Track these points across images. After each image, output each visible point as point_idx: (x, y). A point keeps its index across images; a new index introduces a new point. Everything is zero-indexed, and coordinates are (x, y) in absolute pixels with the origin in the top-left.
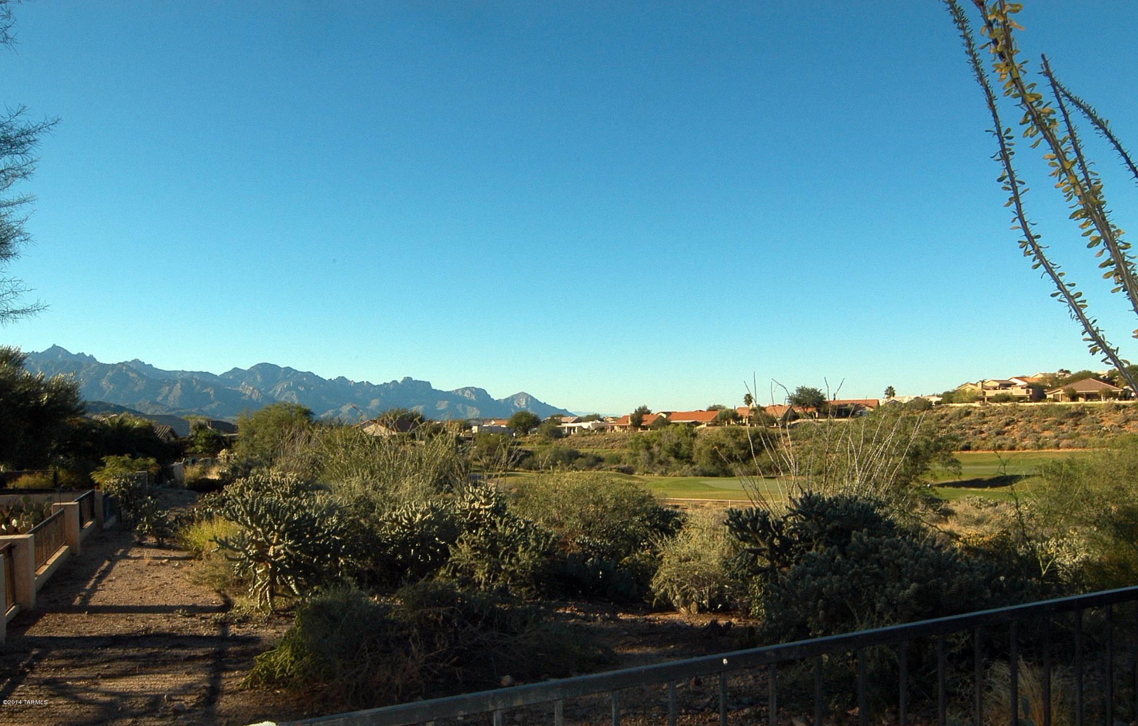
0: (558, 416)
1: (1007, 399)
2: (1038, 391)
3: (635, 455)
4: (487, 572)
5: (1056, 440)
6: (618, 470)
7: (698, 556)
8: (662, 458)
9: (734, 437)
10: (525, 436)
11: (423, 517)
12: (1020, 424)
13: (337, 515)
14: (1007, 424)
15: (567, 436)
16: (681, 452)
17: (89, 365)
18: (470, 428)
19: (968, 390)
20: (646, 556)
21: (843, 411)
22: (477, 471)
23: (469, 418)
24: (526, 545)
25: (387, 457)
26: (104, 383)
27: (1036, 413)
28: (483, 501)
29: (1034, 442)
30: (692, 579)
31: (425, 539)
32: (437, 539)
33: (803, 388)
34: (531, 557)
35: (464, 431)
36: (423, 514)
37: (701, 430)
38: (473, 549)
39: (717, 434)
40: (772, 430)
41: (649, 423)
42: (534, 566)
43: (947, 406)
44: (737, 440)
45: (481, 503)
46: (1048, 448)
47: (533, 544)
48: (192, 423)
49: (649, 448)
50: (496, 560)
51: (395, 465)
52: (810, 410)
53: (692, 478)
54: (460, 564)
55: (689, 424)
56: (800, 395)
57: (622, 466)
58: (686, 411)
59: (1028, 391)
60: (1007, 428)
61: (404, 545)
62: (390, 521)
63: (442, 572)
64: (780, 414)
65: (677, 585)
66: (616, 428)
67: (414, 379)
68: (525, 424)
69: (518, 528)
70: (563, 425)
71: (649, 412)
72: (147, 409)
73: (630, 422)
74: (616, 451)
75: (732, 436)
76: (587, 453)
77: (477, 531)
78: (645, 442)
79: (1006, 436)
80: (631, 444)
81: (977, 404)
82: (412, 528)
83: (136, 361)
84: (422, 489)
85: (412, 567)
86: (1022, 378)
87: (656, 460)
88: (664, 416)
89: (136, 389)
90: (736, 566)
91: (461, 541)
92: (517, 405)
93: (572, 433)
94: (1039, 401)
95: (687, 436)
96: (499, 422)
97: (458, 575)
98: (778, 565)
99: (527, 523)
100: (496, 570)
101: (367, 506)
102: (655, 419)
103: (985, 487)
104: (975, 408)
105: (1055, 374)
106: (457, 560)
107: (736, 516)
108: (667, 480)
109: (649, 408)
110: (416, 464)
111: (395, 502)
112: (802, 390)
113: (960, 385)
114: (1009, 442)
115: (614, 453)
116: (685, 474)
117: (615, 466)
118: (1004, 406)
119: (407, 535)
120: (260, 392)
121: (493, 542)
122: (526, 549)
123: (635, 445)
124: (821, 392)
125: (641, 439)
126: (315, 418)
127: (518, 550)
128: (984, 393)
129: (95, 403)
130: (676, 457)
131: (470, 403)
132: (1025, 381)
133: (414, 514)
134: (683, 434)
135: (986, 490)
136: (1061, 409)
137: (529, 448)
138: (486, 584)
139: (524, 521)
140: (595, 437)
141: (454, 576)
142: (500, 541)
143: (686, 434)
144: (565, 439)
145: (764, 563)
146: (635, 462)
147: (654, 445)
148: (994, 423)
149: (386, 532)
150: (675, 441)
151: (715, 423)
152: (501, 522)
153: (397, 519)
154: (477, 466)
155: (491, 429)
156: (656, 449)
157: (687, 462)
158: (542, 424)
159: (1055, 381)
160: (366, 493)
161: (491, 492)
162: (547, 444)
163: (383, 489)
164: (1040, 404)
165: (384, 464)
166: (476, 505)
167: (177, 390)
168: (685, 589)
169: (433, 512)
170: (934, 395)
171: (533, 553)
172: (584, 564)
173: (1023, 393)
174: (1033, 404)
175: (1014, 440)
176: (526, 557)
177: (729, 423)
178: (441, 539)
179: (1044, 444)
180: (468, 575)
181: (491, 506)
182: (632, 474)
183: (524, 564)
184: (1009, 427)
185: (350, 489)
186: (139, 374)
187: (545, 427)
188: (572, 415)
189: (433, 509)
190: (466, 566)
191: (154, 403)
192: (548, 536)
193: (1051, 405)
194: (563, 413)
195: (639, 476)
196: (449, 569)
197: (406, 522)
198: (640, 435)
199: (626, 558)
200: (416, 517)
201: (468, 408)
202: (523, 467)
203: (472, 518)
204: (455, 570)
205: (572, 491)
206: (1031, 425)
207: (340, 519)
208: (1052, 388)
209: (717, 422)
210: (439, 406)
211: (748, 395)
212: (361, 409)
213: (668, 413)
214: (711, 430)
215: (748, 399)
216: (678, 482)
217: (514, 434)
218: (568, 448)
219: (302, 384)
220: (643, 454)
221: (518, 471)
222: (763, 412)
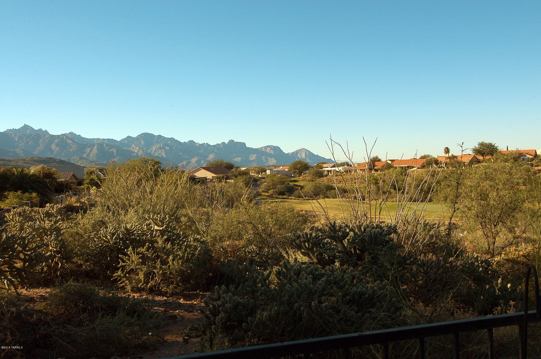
0: (322, 163)
8: (385, 190)
10: (299, 176)
15: (326, 176)
17: (45, 136)
18: (265, 171)
23: (267, 165)
26: (53, 147)
33: (482, 143)
35: (262, 173)
37: (412, 171)
39: (422, 174)
41: (379, 167)
45: (159, 226)
48: (86, 170)
49: (377, 183)
52: (488, 157)
55: (405, 167)
56: (480, 148)
58: (404, 159)
64: (467, 160)
66: (358, 170)
67: (235, 141)
68: (299, 168)
70: (324, 169)
71: (379, 160)
72: (78, 162)
73: (367, 167)
76: (338, 187)
78: (375, 179)
80: (366, 181)
83: (71, 133)
87: (381, 191)
88: (390, 162)
89: (71, 150)
92: (299, 156)
93: (330, 174)
95: (402, 176)
96: (284, 168)
102: (384, 164)
109: (379, 158)
115: (355, 186)
120: (143, 151)
123: (368, 182)
124: (495, 145)
125: (373, 178)
129: (48, 158)
131: (271, 156)
134: (400, 174)
137: (301, 184)
140: (344, 176)
143: (402, 174)
144: (325, 178)
147: (380, 182)
150: (394, 179)
151: (423, 167)
155: (278, 172)
156: (381, 184)
158: (311, 169)
162: (313, 181)
167: (95, 150)
177: (431, 167)
186: (73, 141)
187: (313, 171)
191: (81, 158)
194: (325, 162)
198: (373, 175)
201: (269, 158)
202: (295, 196)
209: (424, 166)
210: (251, 157)
211: (447, 148)
212: (203, 160)
213: (392, 161)
214: (420, 171)
215: (447, 150)
216: (393, 205)
217: (293, 175)
218: (326, 184)
219: (168, 146)
220: (373, 187)
221: (291, 199)
222: (455, 159)
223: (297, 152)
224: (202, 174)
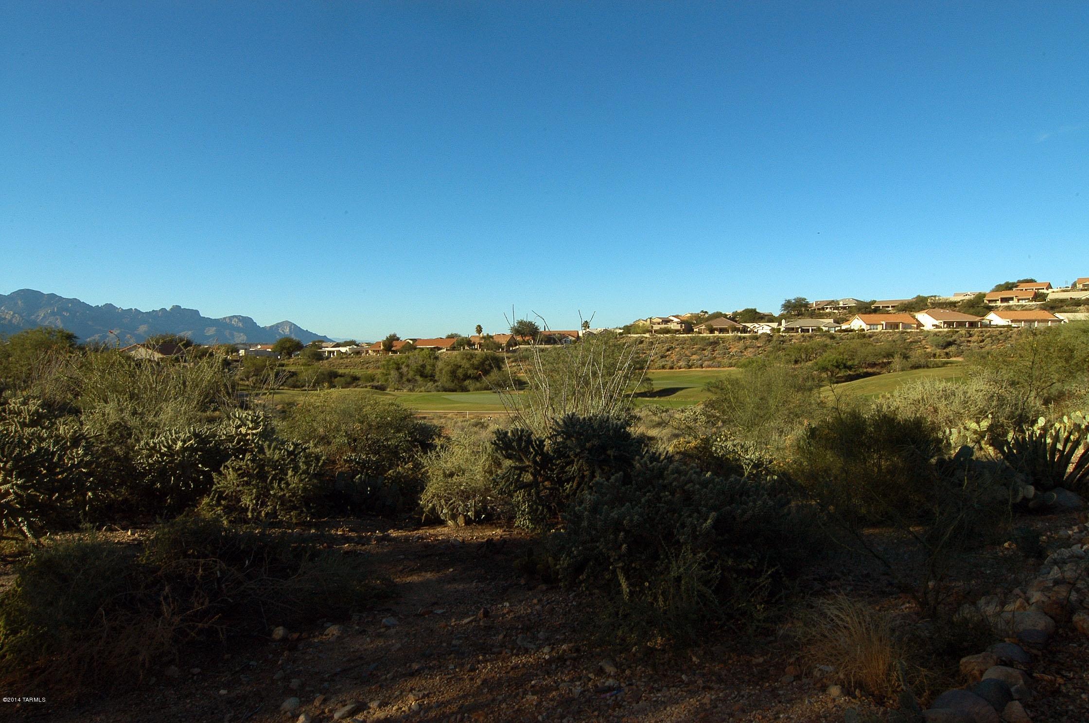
0: (319, 341)
1: (667, 331)
2: (688, 326)
3: (386, 375)
4: (254, 499)
5: (701, 361)
6: (373, 387)
7: (462, 471)
8: (410, 377)
9: (469, 359)
10: (289, 358)
11: (183, 445)
12: (677, 350)
13: (84, 446)
14: (668, 350)
15: (327, 358)
16: (426, 372)
18: (238, 351)
19: (641, 324)
20: (409, 469)
21: (550, 339)
22: (244, 390)
23: (237, 342)
24: (296, 469)
25: (149, 381)
27: (687, 342)
28: (250, 426)
29: (686, 363)
30: (458, 493)
31: (187, 467)
32: (200, 466)
33: (522, 321)
34: (301, 480)
35: (232, 354)
36: (184, 442)
37: (441, 353)
38: (239, 475)
39: (456, 357)
40: (498, 354)
41: (398, 348)
42: (305, 489)
43: (627, 336)
44: (471, 362)
45: (249, 428)
46: (695, 368)
47: (303, 467)
49: (398, 369)
50: (264, 484)
51: (158, 389)
52: (527, 338)
53: (435, 393)
54: (225, 491)
55: (431, 349)
56: (519, 327)
57: (376, 384)
58: (429, 338)
59: (681, 327)
60: (668, 353)
61: (163, 473)
62: (147, 449)
63: (206, 500)
64: (504, 342)
65: (445, 500)
66: (370, 351)
67: (182, 308)
68: (289, 348)
69: (287, 450)
70: (324, 349)
71: (398, 339)
73: (382, 347)
74: (369, 372)
75: (467, 359)
76: (345, 373)
77: (244, 456)
78: (396, 364)
79: (667, 359)
80: (384, 365)
81: (647, 335)
82: (172, 455)
84: (185, 413)
85: (172, 496)
86: (676, 317)
87: (404, 379)
88: (411, 342)
90: (503, 483)
91: (226, 467)
92: (281, 332)
93: (332, 356)
94: (689, 334)
95: (430, 359)
96: (265, 346)
97: (223, 502)
98: (540, 479)
99: (296, 445)
100: (263, 494)
101: (121, 432)
102: (403, 344)
103: (655, 397)
104: (646, 338)
105: (698, 314)
106: (221, 487)
107: (502, 436)
108: (416, 394)
109: (398, 336)
110: (180, 388)
111: (155, 429)
112: (521, 323)
113: (635, 320)
114: (669, 364)
115: (368, 372)
116: (429, 389)
117: (369, 384)
118: (666, 337)
119: (167, 463)
120: (21, 316)
121: (261, 467)
122: (296, 472)
123: (387, 366)
124: (536, 324)
125: (392, 361)
126: (79, 342)
127: (287, 474)
128: (652, 327)
130: (421, 376)
131: (238, 329)
132: (679, 319)
133: (175, 442)
134: (427, 357)
135: (655, 399)
136: (704, 339)
137: (293, 369)
138: (253, 510)
139: (293, 443)
140: (352, 359)
141: (218, 504)
142: (267, 466)
143: (430, 357)
144: (325, 361)
145: (528, 477)
146: (387, 380)
147: (403, 366)
148: (658, 349)
149: (141, 461)
150: (421, 363)
151: (453, 348)
152: (269, 447)
153: (155, 447)
154: (244, 385)
155: (257, 352)
156: (404, 369)
157: (431, 380)
158: (304, 349)
159: (699, 319)
160: (122, 419)
161: (258, 417)
162: (309, 365)
163: (142, 414)
164: (690, 335)
165: (145, 388)
166: (243, 430)
168: (452, 504)
169: (196, 438)
170: (617, 328)
171: (303, 476)
172: (352, 481)
173: (678, 327)
174: (685, 335)
175: (673, 362)
176: (296, 480)
177: (464, 348)
178: (204, 465)
179: (693, 365)
180: (234, 502)
181: (259, 430)
182: (384, 390)
183: (294, 488)
184: (670, 352)
185: (104, 415)
187: (307, 351)
188: (331, 341)
189: (196, 435)
190: (232, 492)
192: (318, 458)
193: (697, 336)
194: (324, 339)
195: (391, 392)
196: (214, 497)
197: (166, 449)
198: (391, 358)
199: (391, 471)
200: (176, 445)
201: (236, 333)
202: (287, 386)
203: (238, 443)
204: (220, 498)
205: (339, 412)
206: (684, 350)
207: (87, 449)
208: (697, 324)
209: (455, 347)
210: (207, 331)
211: (479, 326)
212: (129, 334)
213: (414, 340)
214: (450, 354)
215: (479, 329)
216: (424, 396)
217: (279, 357)
218: (328, 369)
219: (67, 310)
220: (394, 373)
221: (283, 389)
222: (491, 339)
223: (277, 326)
224: (142, 353)
